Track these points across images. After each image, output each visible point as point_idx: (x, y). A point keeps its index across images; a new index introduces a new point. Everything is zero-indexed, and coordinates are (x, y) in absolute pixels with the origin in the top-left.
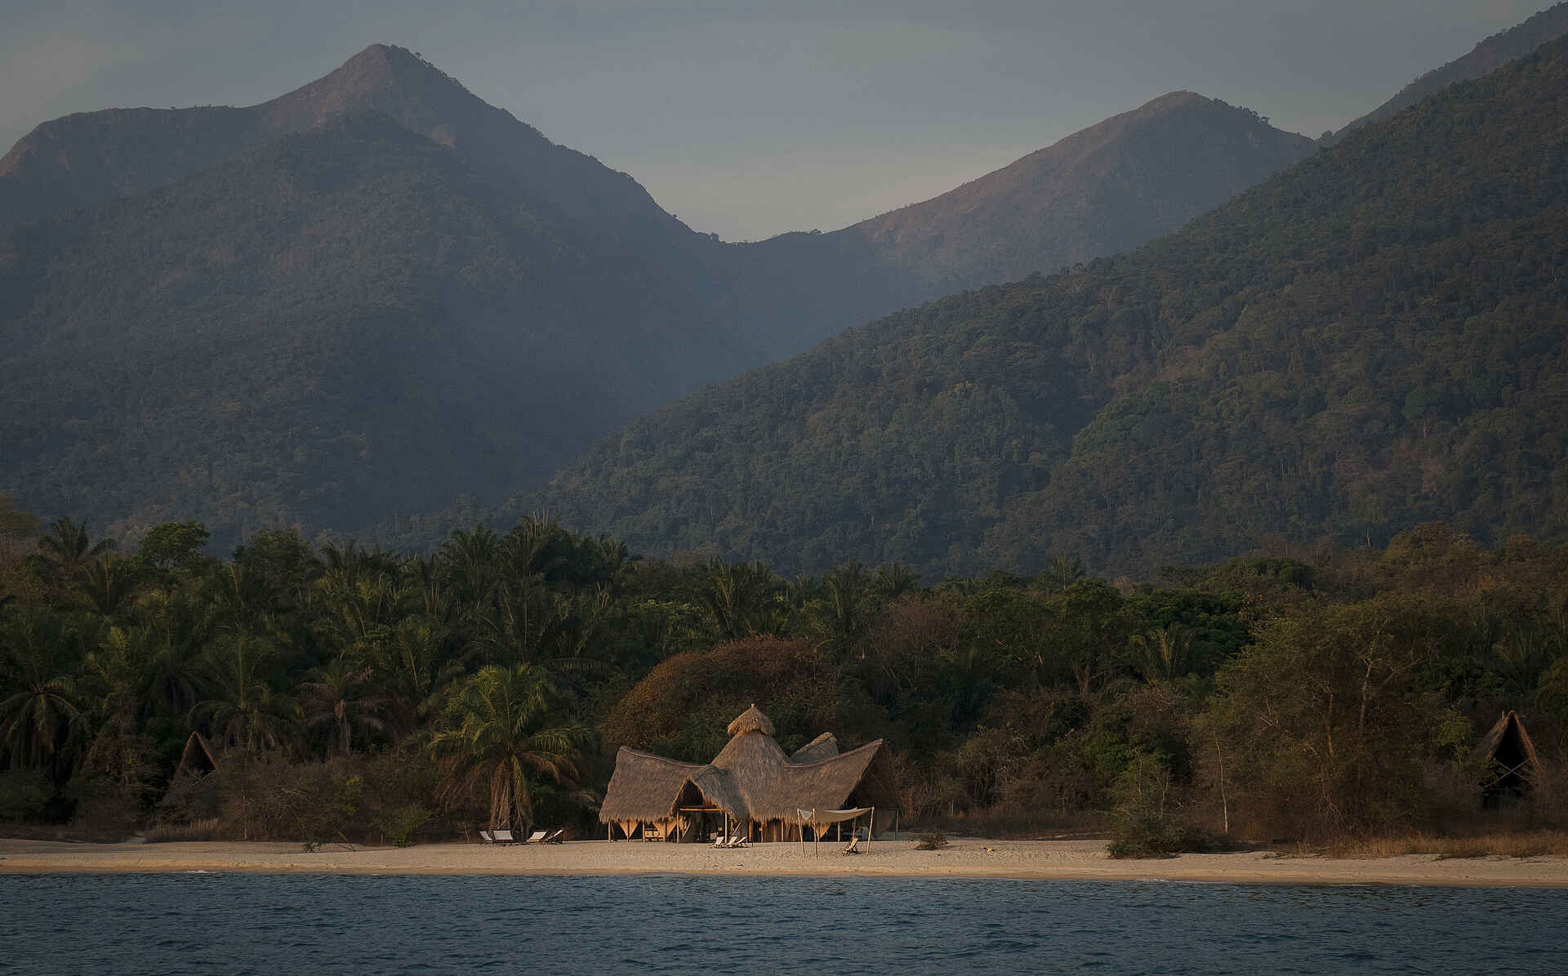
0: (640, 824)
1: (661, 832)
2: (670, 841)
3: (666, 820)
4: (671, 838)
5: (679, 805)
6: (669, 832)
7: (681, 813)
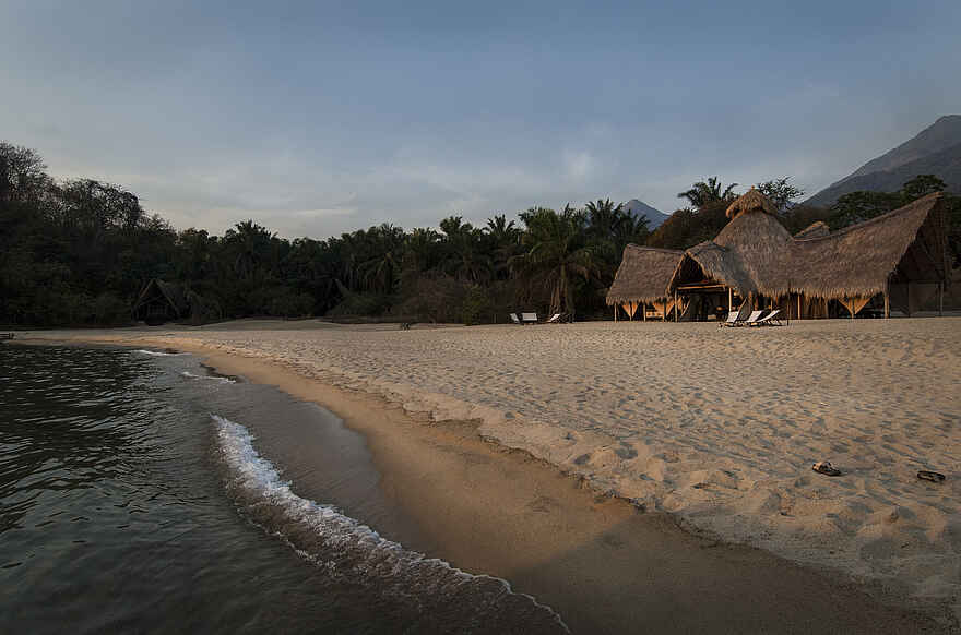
0: (640, 305)
1: (660, 312)
2: (668, 320)
3: (665, 300)
4: (670, 318)
5: (676, 283)
6: (668, 311)
7: (681, 293)
